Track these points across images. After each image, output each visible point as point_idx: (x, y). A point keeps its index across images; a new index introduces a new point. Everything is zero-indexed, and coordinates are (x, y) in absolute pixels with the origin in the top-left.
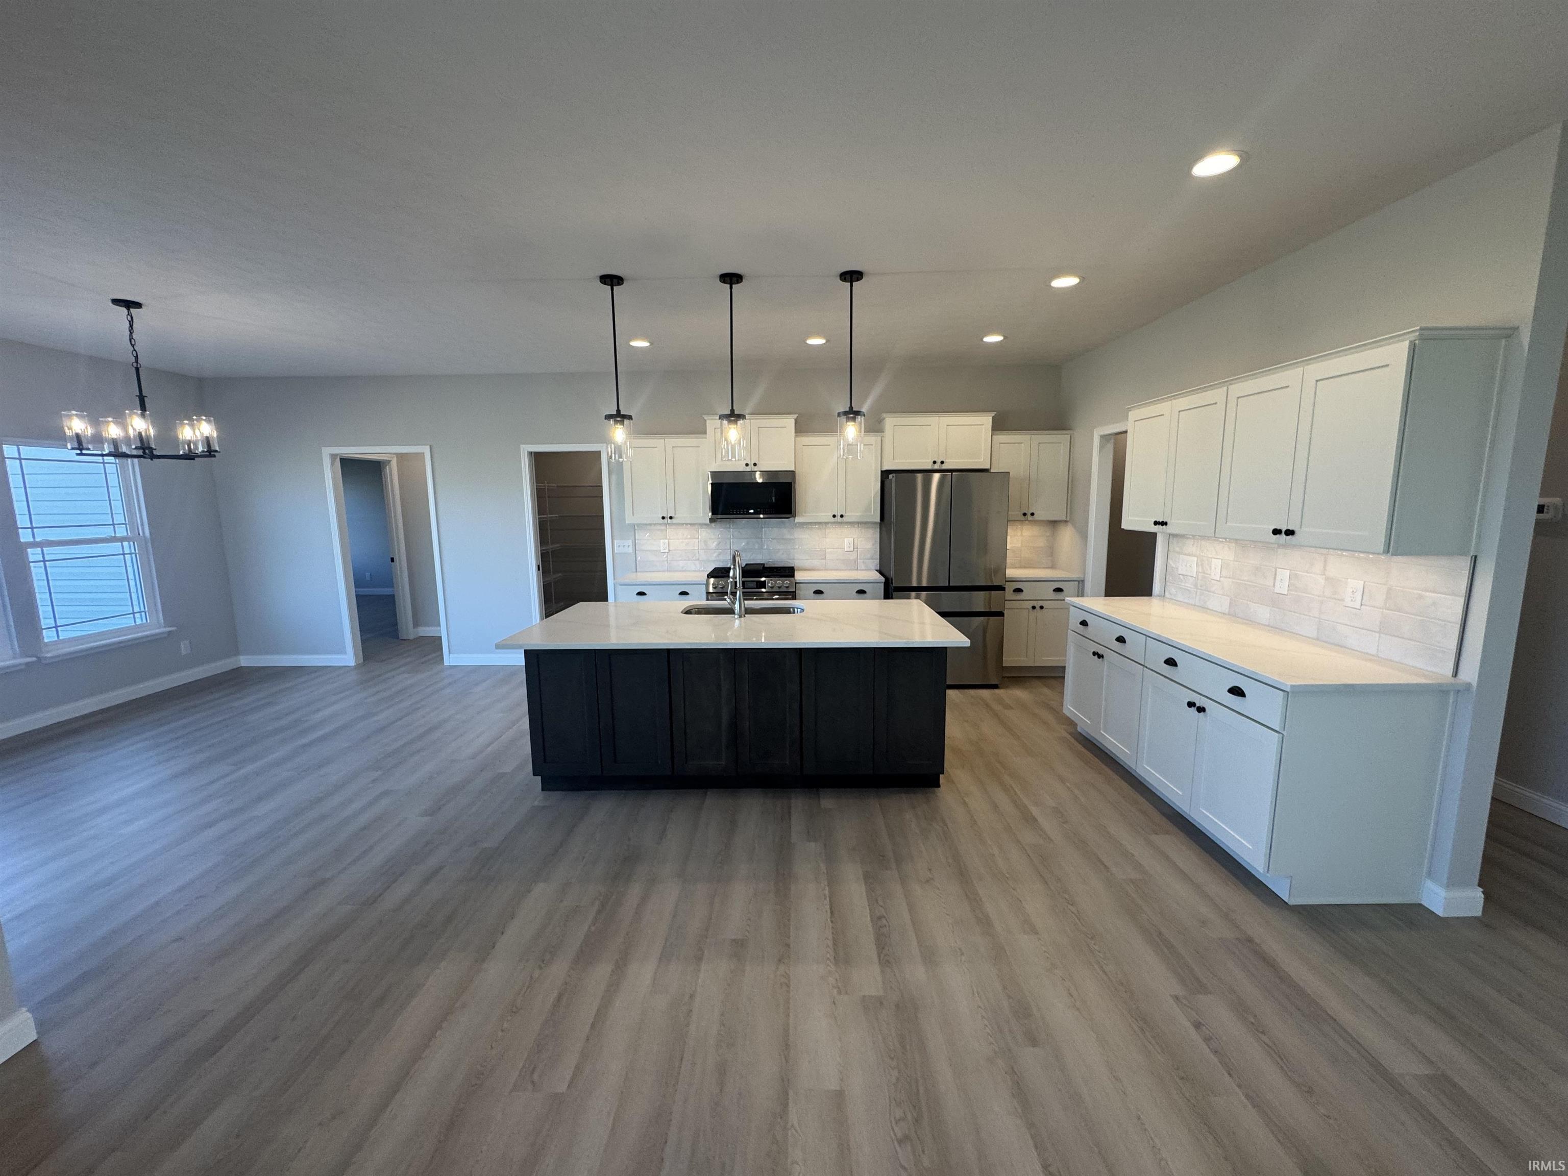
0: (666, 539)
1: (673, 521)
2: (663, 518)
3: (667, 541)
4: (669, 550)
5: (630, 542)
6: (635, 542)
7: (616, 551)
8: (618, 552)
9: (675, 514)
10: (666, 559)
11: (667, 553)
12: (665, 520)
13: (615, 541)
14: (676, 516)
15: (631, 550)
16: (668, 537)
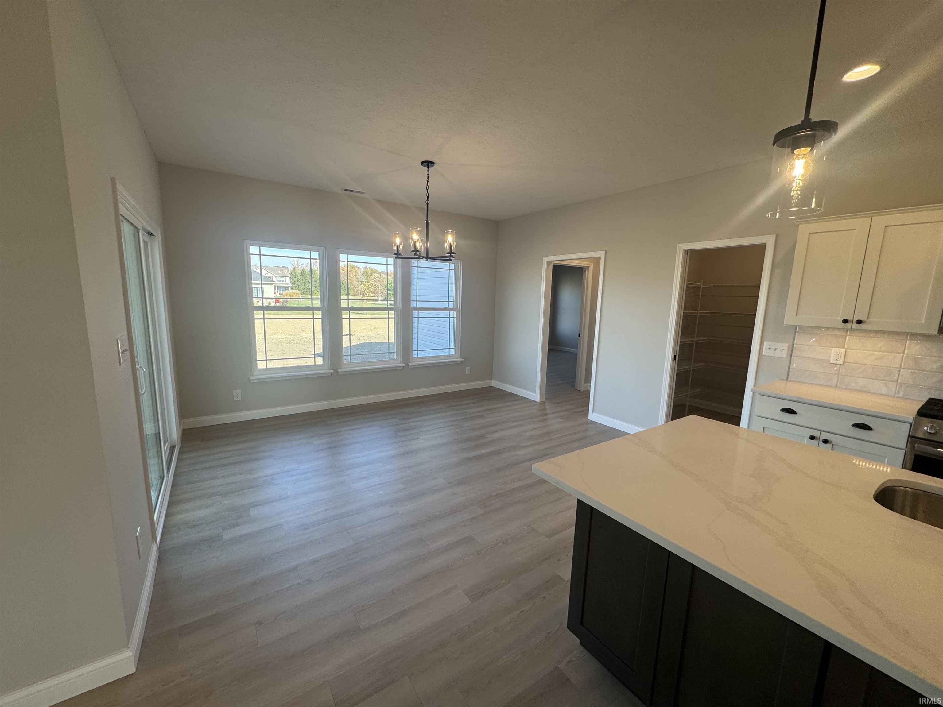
0: (844, 348)
1: (862, 326)
2: (845, 321)
3: (843, 351)
4: (844, 362)
5: (785, 346)
6: (793, 346)
7: (763, 354)
8: (766, 354)
9: (868, 318)
10: (837, 372)
11: (840, 365)
12: (848, 325)
13: (765, 343)
14: (870, 320)
15: (784, 355)
16: (846, 346)
